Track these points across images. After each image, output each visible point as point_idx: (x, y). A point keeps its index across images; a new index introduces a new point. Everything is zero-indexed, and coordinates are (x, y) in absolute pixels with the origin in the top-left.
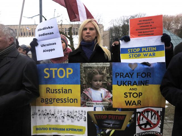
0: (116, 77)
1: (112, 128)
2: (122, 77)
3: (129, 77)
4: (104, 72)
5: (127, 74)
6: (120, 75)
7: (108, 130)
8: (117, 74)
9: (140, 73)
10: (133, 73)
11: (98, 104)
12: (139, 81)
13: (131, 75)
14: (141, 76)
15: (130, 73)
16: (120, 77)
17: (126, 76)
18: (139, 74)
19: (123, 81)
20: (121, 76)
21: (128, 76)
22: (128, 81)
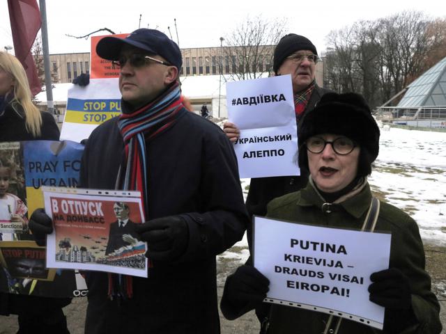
0: (30, 171)
1: (32, 276)
2: (39, 170)
3: (51, 171)
4: (12, 161)
5: (47, 163)
6: (35, 168)
7: (26, 281)
8: (32, 166)
9: (69, 162)
10: (57, 162)
11: (5, 227)
12: (69, 179)
13: (55, 167)
14: (71, 167)
15: (52, 163)
16: (37, 171)
17: (45, 169)
18: (67, 164)
19: (42, 180)
20: (37, 167)
21: (50, 169)
22: (51, 179)
